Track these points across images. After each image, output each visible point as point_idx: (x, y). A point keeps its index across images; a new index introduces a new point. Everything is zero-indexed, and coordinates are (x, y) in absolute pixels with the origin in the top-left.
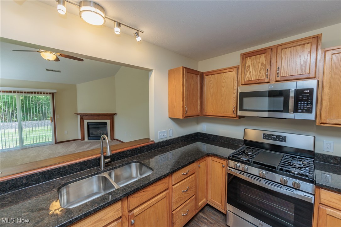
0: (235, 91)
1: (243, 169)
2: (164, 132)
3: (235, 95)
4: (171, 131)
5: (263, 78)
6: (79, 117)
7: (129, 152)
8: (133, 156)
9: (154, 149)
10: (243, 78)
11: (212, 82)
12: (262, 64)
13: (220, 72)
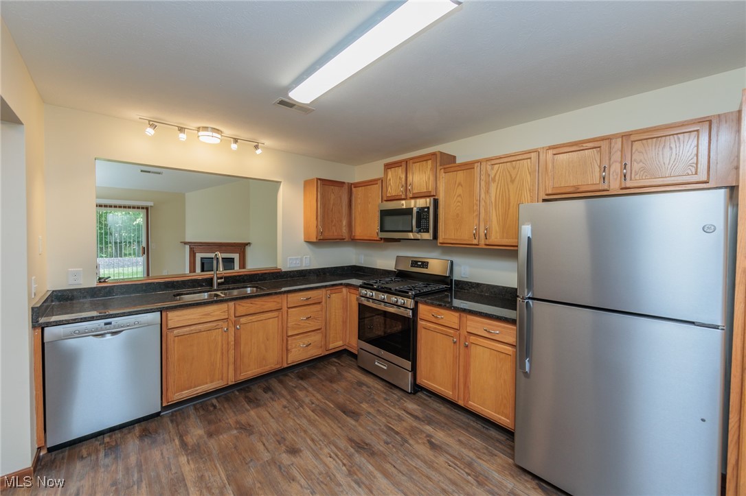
1: (369, 296)
2: (297, 259)
4: (308, 259)
5: (400, 194)
6: (187, 247)
10: (385, 193)
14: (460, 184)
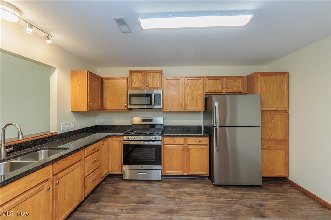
0: (126, 93)
1: (132, 138)
2: (67, 124)
3: (126, 95)
4: (73, 124)
5: (141, 87)
7: (32, 142)
8: (35, 146)
9: (57, 140)
10: (130, 85)
11: (109, 85)
12: (140, 79)
13: (116, 79)
14: (173, 85)
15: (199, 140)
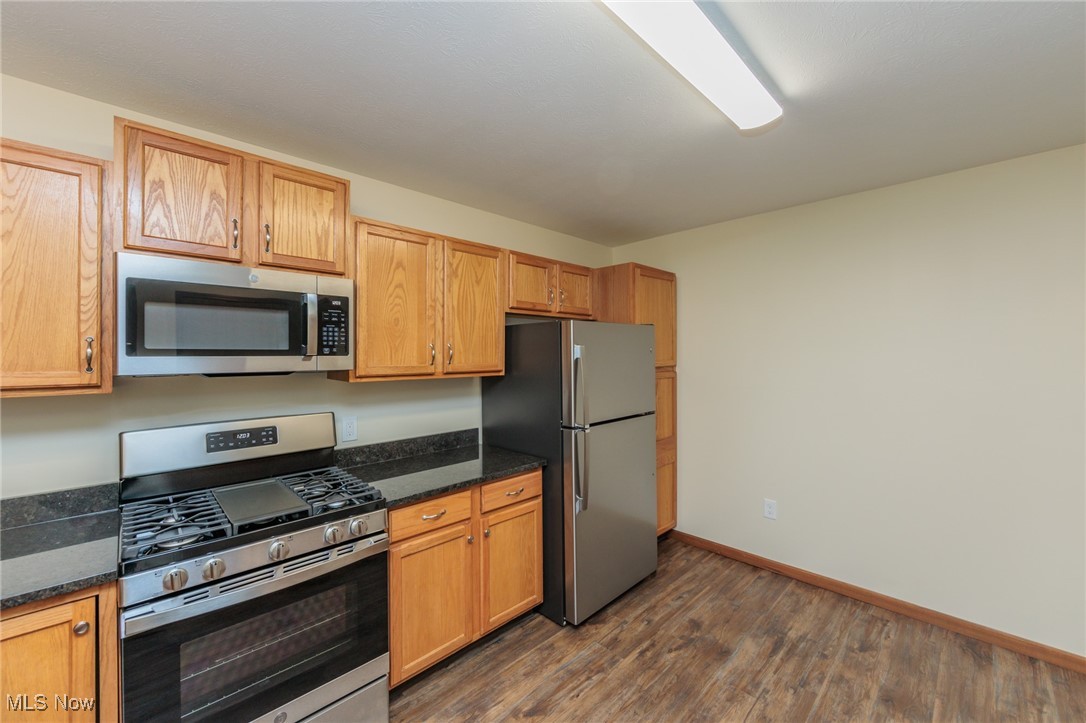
3: (91, 286)
5: (217, 242)
10: (133, 222)
12: (214, 196)
14: (400, 265)
15: (513, 487)
